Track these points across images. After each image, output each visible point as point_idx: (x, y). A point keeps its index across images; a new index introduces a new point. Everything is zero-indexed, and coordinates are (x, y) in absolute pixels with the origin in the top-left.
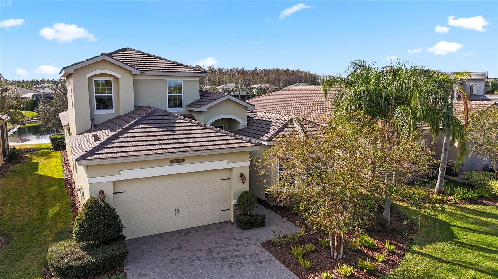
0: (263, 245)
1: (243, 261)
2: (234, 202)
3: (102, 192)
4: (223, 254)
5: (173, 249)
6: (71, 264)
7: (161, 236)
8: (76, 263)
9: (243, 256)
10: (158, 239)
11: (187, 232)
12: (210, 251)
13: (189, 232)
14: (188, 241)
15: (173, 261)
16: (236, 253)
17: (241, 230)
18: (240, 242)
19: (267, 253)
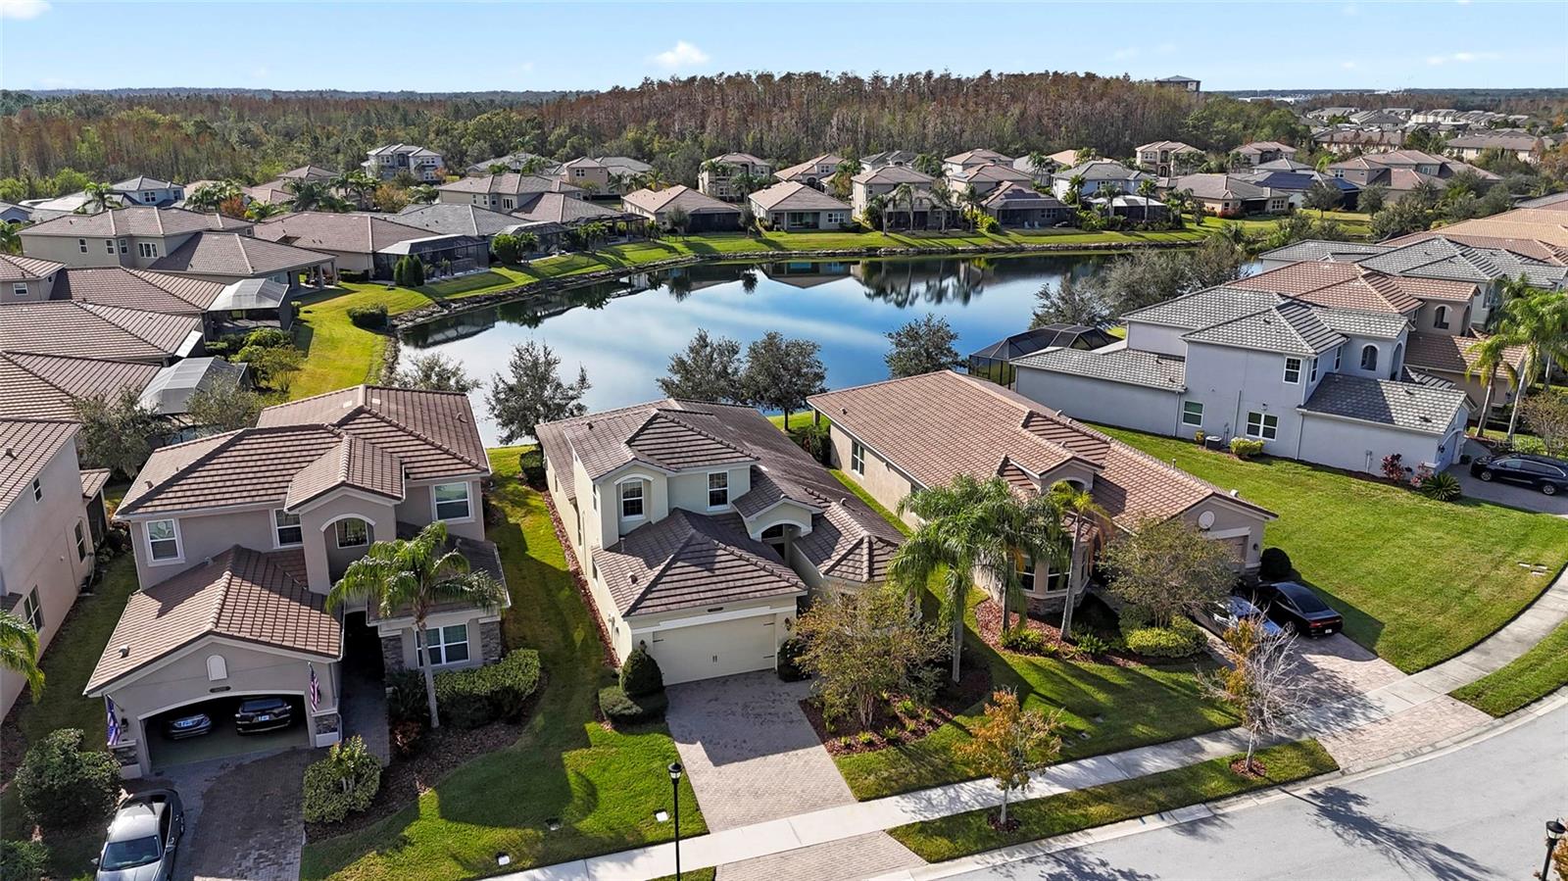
0: (800, 702)
1: (775, 719)
2: (778, 650)
3: (642, 642)
4: (757, 711)
5: (710, 701)
6: (623, 712)
7: (698, 683)
8: (626, 712)
9: (777, 714)
10: (695, 687)
11: (724, 681)
12: (746, 706)
13: (727, 680)
14: (725, 691)
15: (709, 714)
16: (769, 711)
17: (781, 682)
18: (778, 698)
19: (802, 712)
